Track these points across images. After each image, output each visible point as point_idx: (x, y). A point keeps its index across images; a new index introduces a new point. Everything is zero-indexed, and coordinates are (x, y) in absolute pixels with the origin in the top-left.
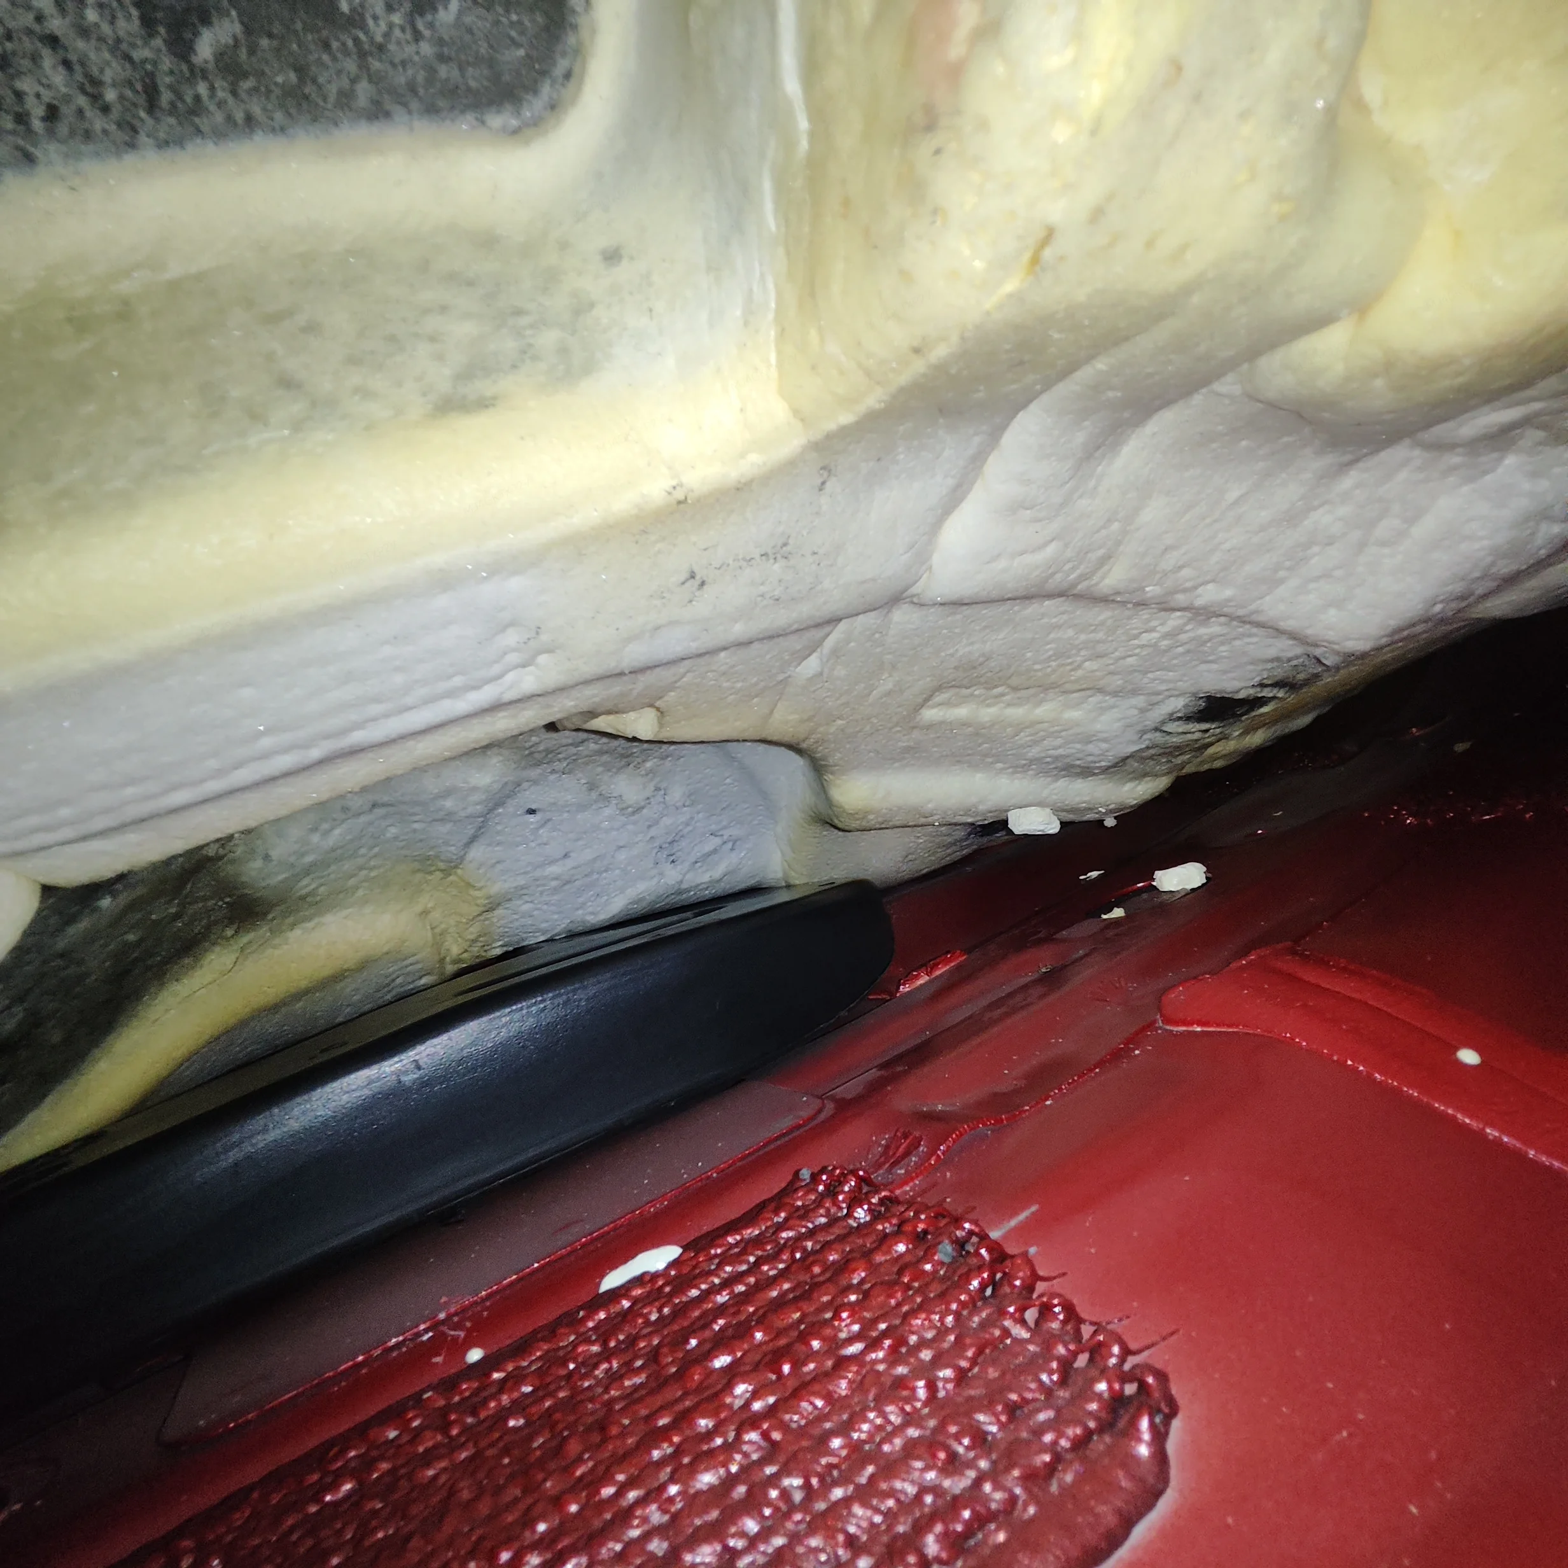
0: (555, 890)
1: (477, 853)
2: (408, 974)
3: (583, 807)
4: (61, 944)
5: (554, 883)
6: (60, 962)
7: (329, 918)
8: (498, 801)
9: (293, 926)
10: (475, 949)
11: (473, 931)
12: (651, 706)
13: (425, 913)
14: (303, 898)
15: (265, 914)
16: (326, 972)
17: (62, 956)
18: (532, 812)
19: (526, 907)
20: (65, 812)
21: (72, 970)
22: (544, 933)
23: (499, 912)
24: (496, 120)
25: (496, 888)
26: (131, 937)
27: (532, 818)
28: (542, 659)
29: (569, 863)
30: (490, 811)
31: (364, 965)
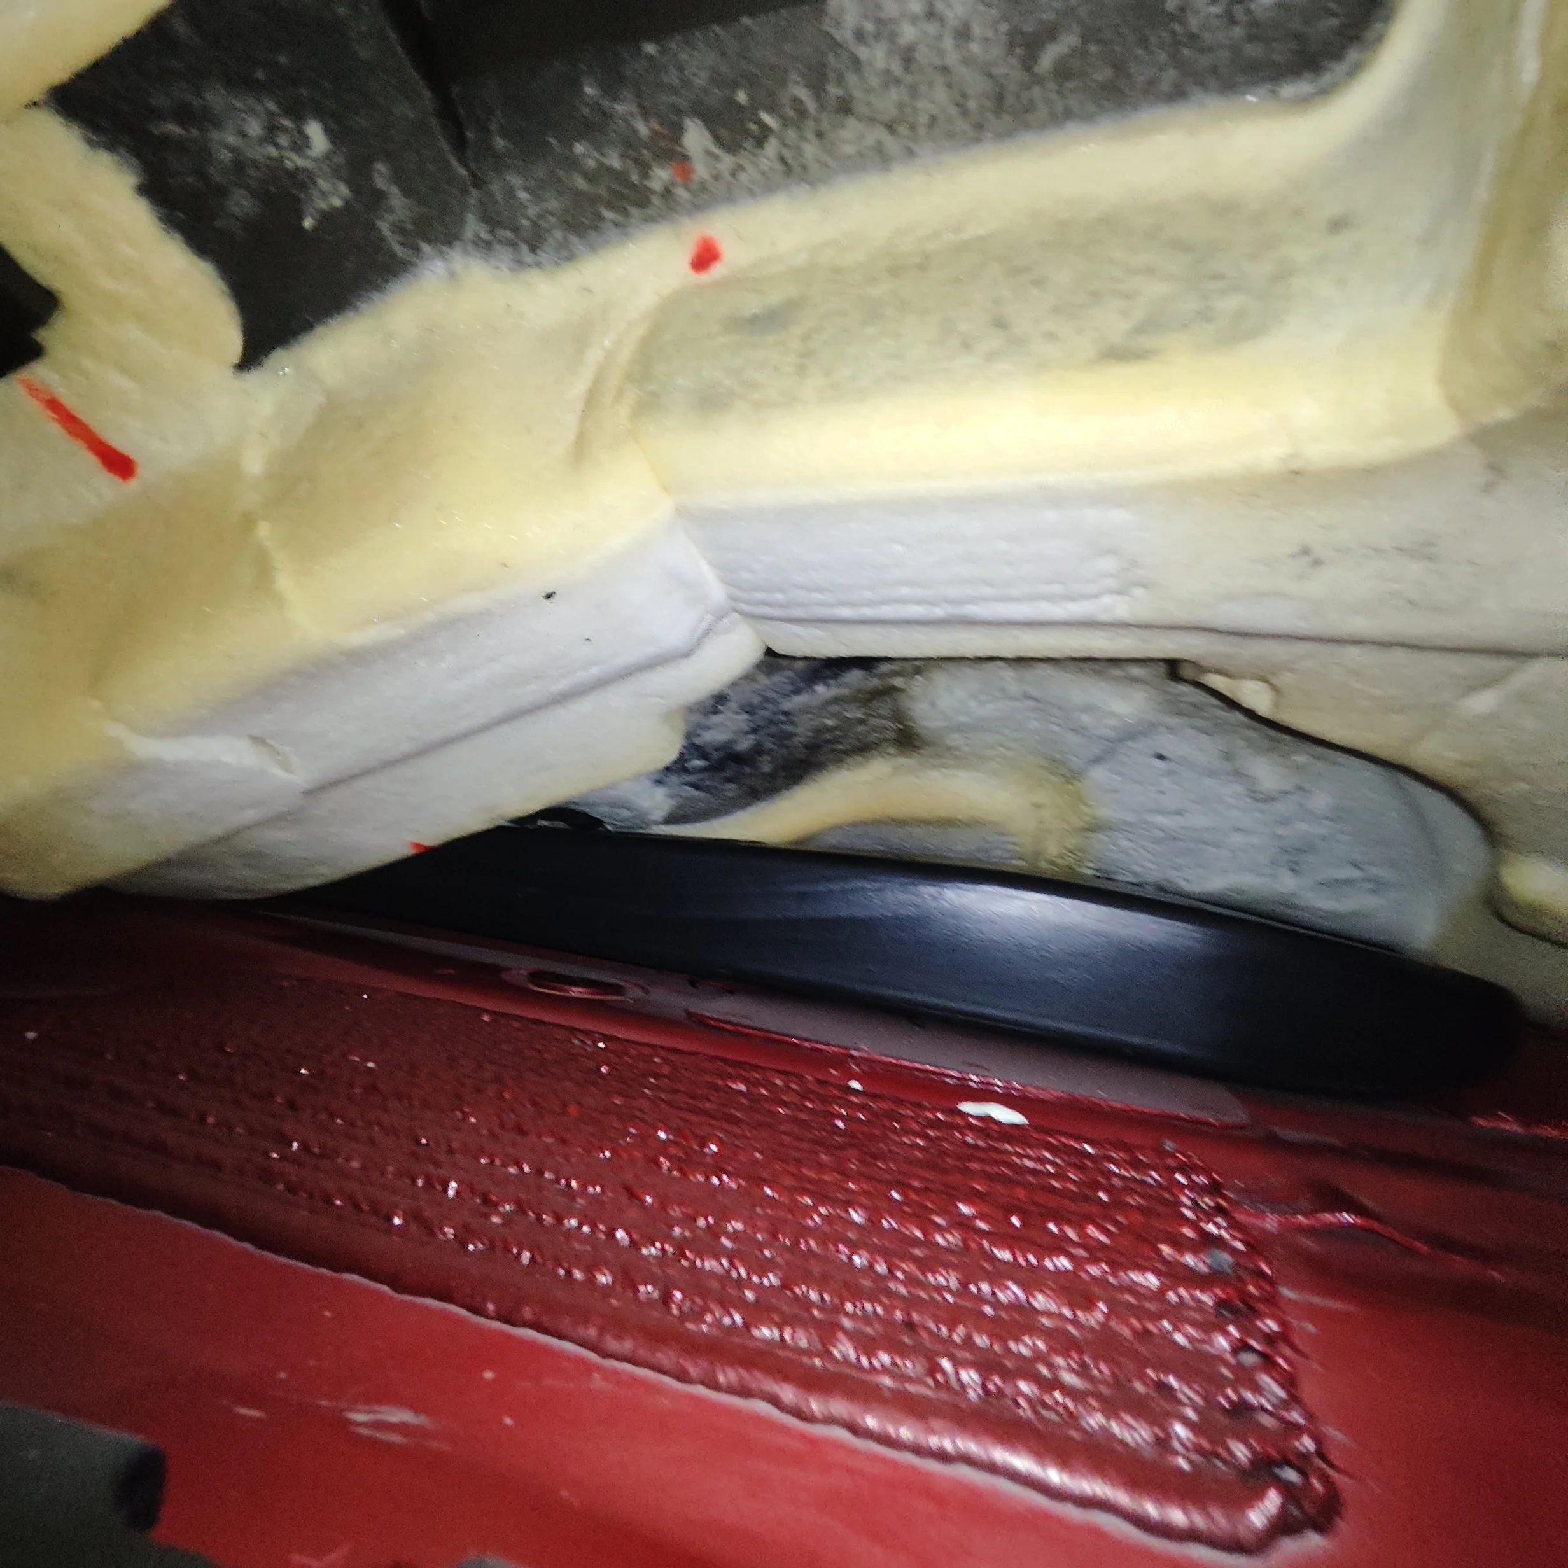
0: (1157, 841)
1: (1098, 774)
2: (1006, 850)
3: (1212, 773)
4: (787, 705)
5: (1160, 834)
6: (783, 718)
7: (961, 773)
8: (1130, 735)
9: (935, 767)
10: (1070, 860)
11: (1073, 842)
12: (1264, 680)
13: (1038, 806)
14: (949, 748)
15: (919, 748)
16: (943, 814)
17: (786, 713)
18: (1161, 757)
19: (1126, 844)
20: (779, 597)
21: (789, 728)
22: (1135, 874)
23: (1101, 836)
24: (1289, 90)
25: (1105, 812)
26: (830, 723)
27: (1159, 763)
28: (1138, 592)
29: (1180, 821)
30: (1120, 740)
31: (973, 823)
